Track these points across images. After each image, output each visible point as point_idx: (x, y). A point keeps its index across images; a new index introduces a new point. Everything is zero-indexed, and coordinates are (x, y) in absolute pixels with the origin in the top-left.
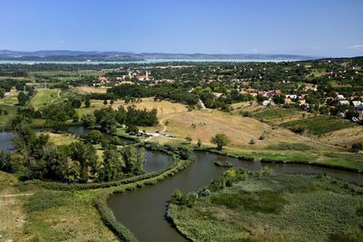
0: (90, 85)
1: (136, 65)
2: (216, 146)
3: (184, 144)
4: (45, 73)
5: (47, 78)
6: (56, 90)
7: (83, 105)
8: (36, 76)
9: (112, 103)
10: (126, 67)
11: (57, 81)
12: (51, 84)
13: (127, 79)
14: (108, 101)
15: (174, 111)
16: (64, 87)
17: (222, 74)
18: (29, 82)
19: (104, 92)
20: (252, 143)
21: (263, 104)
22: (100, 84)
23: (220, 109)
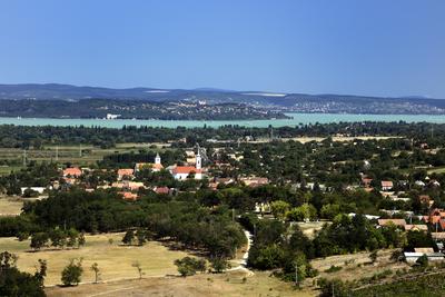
21: (404, 260)
22: (40, 190)
23: (280, 270)
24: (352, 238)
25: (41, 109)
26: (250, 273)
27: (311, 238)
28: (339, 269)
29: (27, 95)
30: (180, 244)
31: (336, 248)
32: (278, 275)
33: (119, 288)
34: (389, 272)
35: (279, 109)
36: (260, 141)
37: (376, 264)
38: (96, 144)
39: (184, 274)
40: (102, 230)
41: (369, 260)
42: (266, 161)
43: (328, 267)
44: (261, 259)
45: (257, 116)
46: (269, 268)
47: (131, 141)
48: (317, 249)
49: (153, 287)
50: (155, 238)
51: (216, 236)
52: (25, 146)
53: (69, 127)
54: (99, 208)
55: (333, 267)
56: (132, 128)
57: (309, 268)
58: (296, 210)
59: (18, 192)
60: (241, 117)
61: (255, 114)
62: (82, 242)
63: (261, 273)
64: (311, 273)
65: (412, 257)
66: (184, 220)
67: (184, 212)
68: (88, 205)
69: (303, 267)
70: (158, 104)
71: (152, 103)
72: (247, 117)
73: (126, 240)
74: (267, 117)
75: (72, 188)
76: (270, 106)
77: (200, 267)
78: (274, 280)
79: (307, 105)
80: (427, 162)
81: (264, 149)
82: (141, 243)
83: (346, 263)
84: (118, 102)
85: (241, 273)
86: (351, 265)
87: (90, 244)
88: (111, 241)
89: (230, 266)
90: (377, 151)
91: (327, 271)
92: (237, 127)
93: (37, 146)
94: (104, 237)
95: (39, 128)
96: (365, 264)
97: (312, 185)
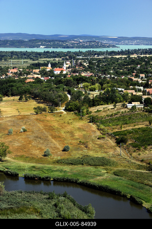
21: (127, 107)
24: (109, 98)
25: (13, 44)
26: (65, 113)
27: (92, 98)
28: (100, 111)
29: (8, 38)
30: (42, 101)
31: (102, 102)
32: (76, 114)
33: (9, 119)
34: (119, 112)
35: (114, 43)
36: (100, 57)
37: (115, 109)
38: (31, 59)
39: (37, 114)
40: (13, 95)
41: (113, 107)
42: (98, 66)
43: (96, 110)
44: (70, 107)
45: (104, 46)
46: (73, 111)
47: (46, 58)
48: (94, 103)
49: (22, 118)
50: (33, 98)
51: (54, 97)
53: (21, 52)
54: (12, 86)
55: (98, 110)
56: (48, 52)
57: (87, 111)
58: (92, 86)
60: (97, 47)
61: (103, 46)
62: (2, 100)
63: (69, 112)
64: (88, 113)
65: (130, 106)
66: (45, 91)
67: (46, 87)
68: (8, 85)
69: (85, 110)
70: (62, 41)
71: (60, 41)
72: (100, 47)
74: (108, 47)
75: (10, 77)
76: (111, 42)
77: (44, 110)
79: (127, 42)
81: (99, 61)
82: (26, 100)
83: (104, 108)
84: (45, 41)
85: (62, 113)
86: (105, 109)
87: (6, 101)
88: (14, 100)
89: (57, 110)
90: (145, 61)
91: (95, 112)
92: (93, 51)
93: (5, 60)
95: (9, 52)
96: (111, 109)
97: (109, 76)
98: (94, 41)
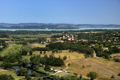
0: (40, 43)
1: (72, 31)
2: (90, 78)
3: (73, 77)
4: (19, 36)
5: (18, 38)
6: (19, 45)
7: (28, 54)
8: (13, 37)
9: (45, 53)
10: (66, 32)
11: (23, 40)
12: (19, 42)
13: (62, 39)
14: (43, 52)
15: (76, 58)
16: (24, 44)
17: (118, 36)
18: (8, 40)
19: (44, 46)
20: (112, 77)
22: (45, 42)
23: (104, 57)
26: (98, 58)
28: (116, 56)
33: (75, 61)
39: (86, 58)
40: (63, 50)
43: (114, 56)
44: (100, 55)
45: (74, 28)
46: (102, 57)
49: (81, 60)
52: (35, 34)
56: (53, 31)
58: (100, 45)
59: (41, 43)
62: (61, 52)
64: (111, 57)
66: (80, 48)
69: (109, 56)
72: (72, 29)
73: (70, 51)
74: (76, 28)
76: (75, 26)
78: (103, 59)
79: (82, 26)
80: (114, 36)
81: (80, 34)
82: (73, 52)
84: (48, 26)
86: (118, 56)
88: (67, 52)
89: (94, 56)
90: (103, 34)
93: (37, 34)
94: (64, 51)
95: (36, 31)
98: (69, 26)
